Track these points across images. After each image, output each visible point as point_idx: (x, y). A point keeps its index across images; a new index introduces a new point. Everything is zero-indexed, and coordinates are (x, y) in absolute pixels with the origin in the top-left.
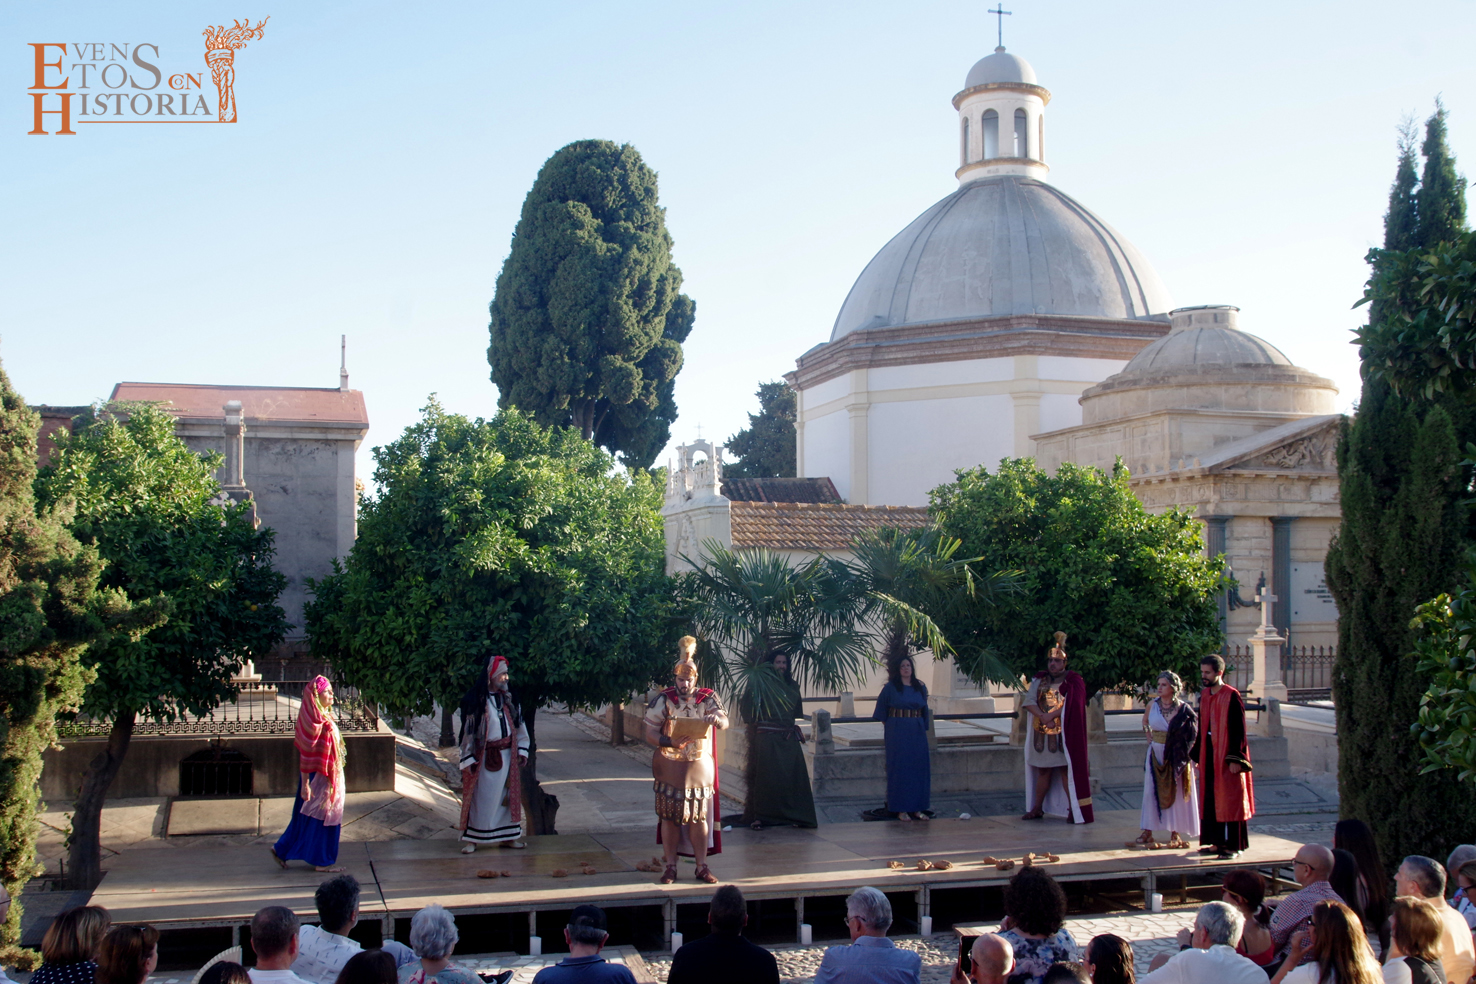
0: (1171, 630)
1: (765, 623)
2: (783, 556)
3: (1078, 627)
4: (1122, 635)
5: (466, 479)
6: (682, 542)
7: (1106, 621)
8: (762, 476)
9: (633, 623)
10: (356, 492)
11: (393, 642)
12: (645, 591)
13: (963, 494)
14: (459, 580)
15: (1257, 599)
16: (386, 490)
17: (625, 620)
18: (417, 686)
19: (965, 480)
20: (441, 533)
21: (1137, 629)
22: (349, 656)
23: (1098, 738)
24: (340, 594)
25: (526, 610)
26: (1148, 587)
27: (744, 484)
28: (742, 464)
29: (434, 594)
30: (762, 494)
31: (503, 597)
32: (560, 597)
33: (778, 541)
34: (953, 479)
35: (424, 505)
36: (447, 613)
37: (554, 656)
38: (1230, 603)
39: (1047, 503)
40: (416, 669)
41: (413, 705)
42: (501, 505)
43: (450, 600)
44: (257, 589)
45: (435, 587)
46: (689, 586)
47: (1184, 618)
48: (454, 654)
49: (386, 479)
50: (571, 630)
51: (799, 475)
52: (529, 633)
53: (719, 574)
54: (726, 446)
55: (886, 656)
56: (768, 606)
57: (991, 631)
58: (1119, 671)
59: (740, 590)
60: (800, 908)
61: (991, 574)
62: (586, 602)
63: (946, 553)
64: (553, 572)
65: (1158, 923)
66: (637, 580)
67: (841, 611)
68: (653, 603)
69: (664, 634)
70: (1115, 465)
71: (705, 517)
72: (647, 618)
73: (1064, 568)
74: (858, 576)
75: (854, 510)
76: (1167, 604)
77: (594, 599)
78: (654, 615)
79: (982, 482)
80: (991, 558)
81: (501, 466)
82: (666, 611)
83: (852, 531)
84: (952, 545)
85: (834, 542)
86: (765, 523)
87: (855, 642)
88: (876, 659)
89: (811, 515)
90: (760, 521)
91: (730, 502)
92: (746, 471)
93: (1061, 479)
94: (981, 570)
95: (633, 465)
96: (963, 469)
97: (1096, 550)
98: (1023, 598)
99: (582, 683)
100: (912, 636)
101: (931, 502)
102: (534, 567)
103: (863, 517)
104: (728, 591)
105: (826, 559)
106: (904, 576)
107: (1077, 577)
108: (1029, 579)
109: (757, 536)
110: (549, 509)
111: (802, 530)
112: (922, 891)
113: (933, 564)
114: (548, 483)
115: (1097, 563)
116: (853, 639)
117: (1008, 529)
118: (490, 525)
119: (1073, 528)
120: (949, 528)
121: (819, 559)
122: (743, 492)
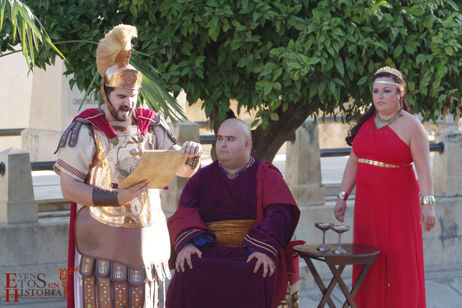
58: (341, 83)
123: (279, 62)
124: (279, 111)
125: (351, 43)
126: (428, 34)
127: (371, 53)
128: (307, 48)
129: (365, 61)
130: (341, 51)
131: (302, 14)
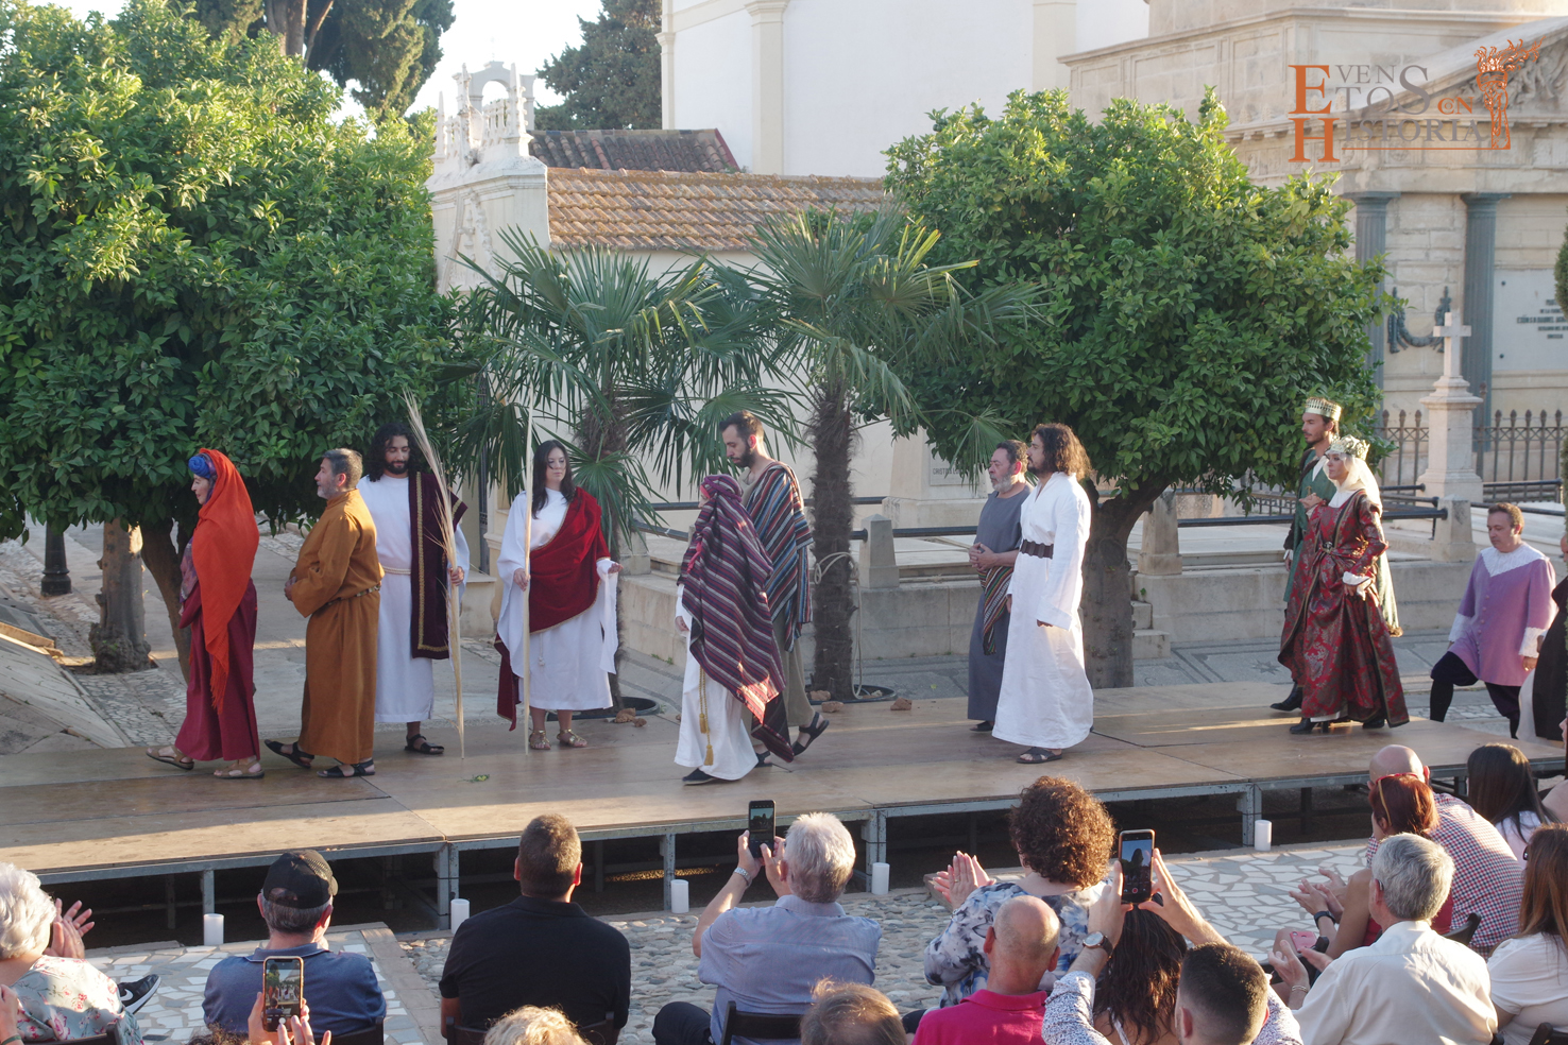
0: (1291, 383)
1: (608, 378)
2: (637, 261)
3: (1135, 378)
4: (1209, 391)
5: (73, 120)
6: (465, 239)
7: (1183, 368)
8: (603, 127)
9: (378, 375)
12: (398, 319)
13: (945, 153)
14: (66, 300)
15: (1437, 332)
17: (365, 371)
19: (948, 131)
20: (29, 217)
21: (1236, 382)
23: (1167, 565)
25: (187, 353)
26: (1253, 309)
27: (571, 140)
28: (570, 106)
29: (20, 325)
30: (603, 158)
31: (146, 331)
32: (248, 329)
33: (630, 236)
34: (927, 128)
36: (45, 359)
37: (241, 434)
38: (1390, 341)
39: (1087, 168)
42: (138, 167)
43: (50, 334)
46: (477, 309)
47: (1314, 364)
48: (60, 431)
50: (270, 388)
51: (666, 126)
52: (196, 395)
53: (528, 291)
54: (541, 75)
55: (813, 429)
56: (613, 344)
57: (989, 389)
58: (1202, 453)
59: (565, 318)
60: (669, 851)
61: (991, 290)
62: (294, 339)
63: (913, 254)
64: (236, 286)
65: (1265, 868)
66: (384, 300)
67: (737, 352)
68: (413, 340)
69: (432, 393)
70: (1204, 102)
71: (505, 193)
72: (403, 365)
73: (1113, 279)
74: (763, 293)
75: (758, 182)
76: (1285, 339)
77: (310, 332)
78: (415, 361)
79: (977, 132)
80: (991, 263)
81: (136, 97)
82: (436, 355)
83: (756, 219)
84: (924, 239)
85: (726, 238)
86: (607, 204)
87: (760, 405)
88: (796, 434)
89: (685, 192)
90: (598, 201)
91: (546, 168)
92: (575, 117)
93: (1111, 126)
94: (973, 282)
95: (377, 105)
96: (945, 110)
97: (1168, 248)
98: (1044, 330)
99: (291, 479)
100: (857, 395)
101: (890, 168)
102: (202, 277)
103: (774, 195)
104: (543, 320)
105: (711, 265)
106: (843, 292)
107: (1134, 293)
108: (1055, 299)
109: (594, 227)
110: (225, 175)
111: (670, 216)
112: (874, 820)
113: (892, 272)
114: (222, 130)
115: (1170, 270)
116: (757, 398)
117: (1019, 212)
118: (119, 202)
119: (1130, 211)
120: (920, 211)
121: (698, 265)
122: (568, 153)
123: (1140, 432)
124: (1139, 480)
125: (1213, 413)
126: (1291, 404)
127: (1233, 423)
128: (1169, 419)
129: (1226, 431)
130: (1202, 421)
131: (1163, 385)
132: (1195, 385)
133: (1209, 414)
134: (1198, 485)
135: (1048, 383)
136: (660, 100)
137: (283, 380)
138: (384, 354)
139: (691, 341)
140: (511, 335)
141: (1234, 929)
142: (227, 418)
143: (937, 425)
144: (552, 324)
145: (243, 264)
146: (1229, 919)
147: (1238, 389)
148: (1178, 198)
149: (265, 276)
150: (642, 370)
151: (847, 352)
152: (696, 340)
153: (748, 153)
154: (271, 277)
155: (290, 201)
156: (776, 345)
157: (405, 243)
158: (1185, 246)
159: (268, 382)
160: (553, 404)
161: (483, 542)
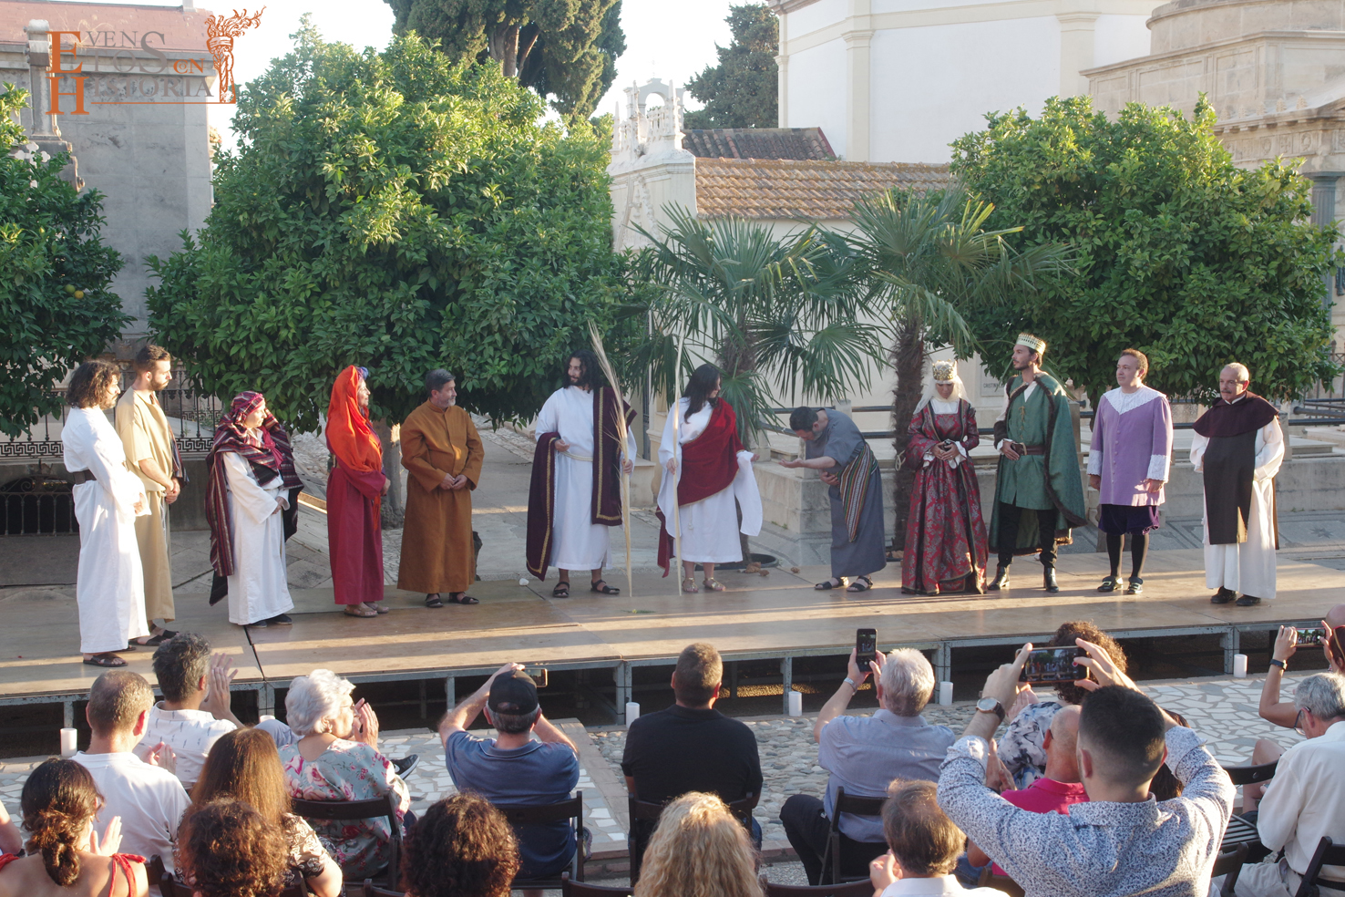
0: (1264, 320)
1: (742, 316)
2: (764, 226)
3: (1142, 316)
5: (355, 126)
6: (634, 211)
7: (1179, 308)
8: (734, 127)
9: (572, 313)
10: (210, 145)
11: (265, 339)
12: (587, 271)
13: (997, 145)
14: (349, 259)
16: (249, 142)
17: (563, 310)
18: (298, 395)
19: (1000, 127)
20: (323, 197)
21: (1221, 319)
22: (208, 356)
24: (193, 276)
25: (435, 297)
26: (1235, 263)
27: (711, 137)
28: (709, 111)
29: (316, 276)
30: (734, 150)
31: (406, 280)
32: (478, 279)
33: (756, 208)
34: (982, 126)
35: (300, 160)
36: (334, 302)
37: (473, 356)
38: (1337, 287)
39: (1106, 156)
40: (296, 373)
41: (293, 418)
42: (400, 160)
43: (337, 284)
44: (82, 270)
45: (317, 267)
46: (645, 265)
47: (1282, 304)
48: (344, 354)
49: (249, 128)
50: (494, 322)
51: (781, 125)
52: (441, 327)
53: (683, 250)
54: (688, 88)
55: (895, 354)
56: (747, 290)
58: (1194, 374)
59: (710, 271)
60: (787, 670)
61: (1031, 249)
62: (512, 286)
63: (973, 222)
64: (470, 248)
65: (1242, 691)
66: (577, 257)
67: (838, 296)
68: (599, 287)
69: (612, 327)
70: (1198, 104)
71: (664, 177)
72: (591, 305)
73: (1126, 241)
74: (858, 252)
75: (852, 168)
76: (1259, 286)
77: (523, 282)
78: (600, 303)
79: (1021, 129)
80: (1032, 228)
81: (399, 109)
82: (615, 298)
83: (851, 195)
84: (982, 210)
85: (829, 210)
86: (739, 184)
87: (856, 336)
88: (883, 358)
89: (797, 175)
90: (733, 182)
91: (695, 158)
92: (712, 119)
93: (1125, 124)
94: (1019, 243)
95: (570, 112)
96: (997, 112)
97: (1169, 217)
98: (1072, 279)
99: (509, 390)
100: (928, 328)
101: (954, 157)
102: (446, 241)
103: (865, 177)
104: (694, 272)
105: (819, 230)
106: (919, 251)
107: (1142, 252)
108: (1081, 255)
109: (730, 202)
110: (463, 166)
111: (786, 193)
112: (941, 650)
113: (957, 236)
114: (460, 131)
115: (1170, 234)
116: (854, 332)
117: (1054, 190)
118: (387, 186)
119: (1139, 189)
120: (978, 189)
121: (810, 230)
122: (709, 146)
125: (1203, 343)
126: (1264, 336)
127: (1218, 351)
128: (1168, 347)
129: (1213, 357)
130: (1194, 349)
131: (1164, 321)
132: (1188, 321)
133: (1200, 343)
134: (1189, 398)
135: (1075, 320)
136: (776, 106)
137: (504, 317)
138: (577, 297)
139: (804, 288)
140: (671, 283)
141: (1219, 737)
142: (463, 345)
143: (989, 351)
144: (701, 275)
145: (475, 231)
146: (1214, 729)
147: (1222, 324)
148: (1177, 179)
149: (491, 240)
150: (768, 310)
151: (922, 297)
152: (808, 286)
153: (843, 146)
154: (495, 241)
155: (510, 184)
156: (867, 290)
157: (593, 215)
158: (1183, 215)
159: (493, 319)
160: (701, 335)
161: (645, 436)
